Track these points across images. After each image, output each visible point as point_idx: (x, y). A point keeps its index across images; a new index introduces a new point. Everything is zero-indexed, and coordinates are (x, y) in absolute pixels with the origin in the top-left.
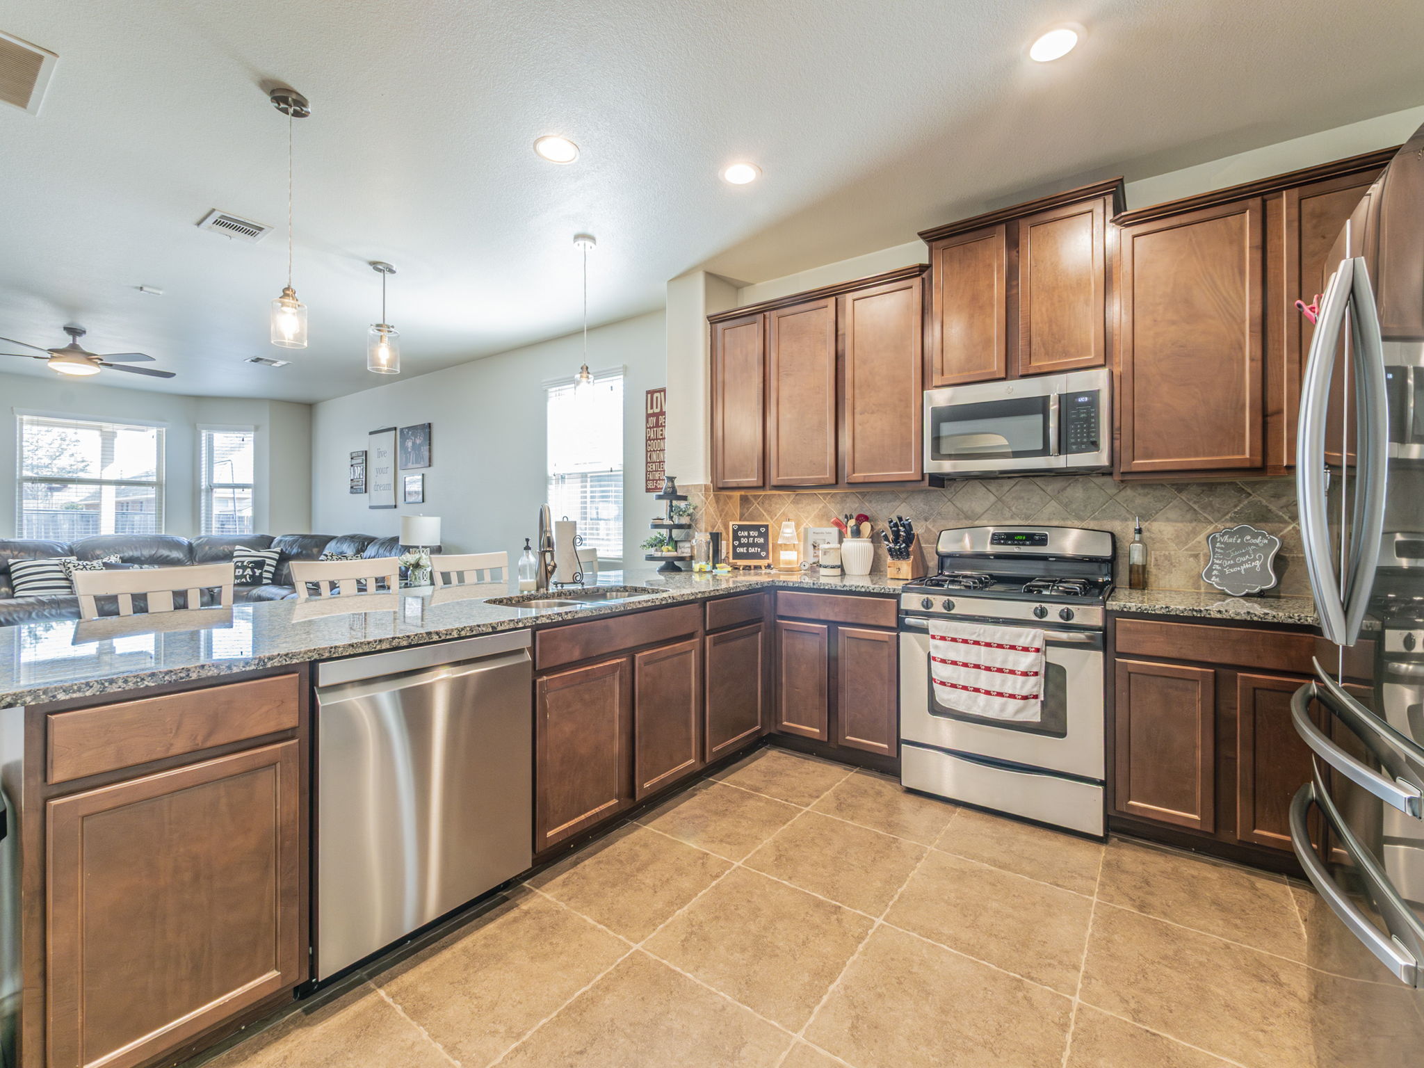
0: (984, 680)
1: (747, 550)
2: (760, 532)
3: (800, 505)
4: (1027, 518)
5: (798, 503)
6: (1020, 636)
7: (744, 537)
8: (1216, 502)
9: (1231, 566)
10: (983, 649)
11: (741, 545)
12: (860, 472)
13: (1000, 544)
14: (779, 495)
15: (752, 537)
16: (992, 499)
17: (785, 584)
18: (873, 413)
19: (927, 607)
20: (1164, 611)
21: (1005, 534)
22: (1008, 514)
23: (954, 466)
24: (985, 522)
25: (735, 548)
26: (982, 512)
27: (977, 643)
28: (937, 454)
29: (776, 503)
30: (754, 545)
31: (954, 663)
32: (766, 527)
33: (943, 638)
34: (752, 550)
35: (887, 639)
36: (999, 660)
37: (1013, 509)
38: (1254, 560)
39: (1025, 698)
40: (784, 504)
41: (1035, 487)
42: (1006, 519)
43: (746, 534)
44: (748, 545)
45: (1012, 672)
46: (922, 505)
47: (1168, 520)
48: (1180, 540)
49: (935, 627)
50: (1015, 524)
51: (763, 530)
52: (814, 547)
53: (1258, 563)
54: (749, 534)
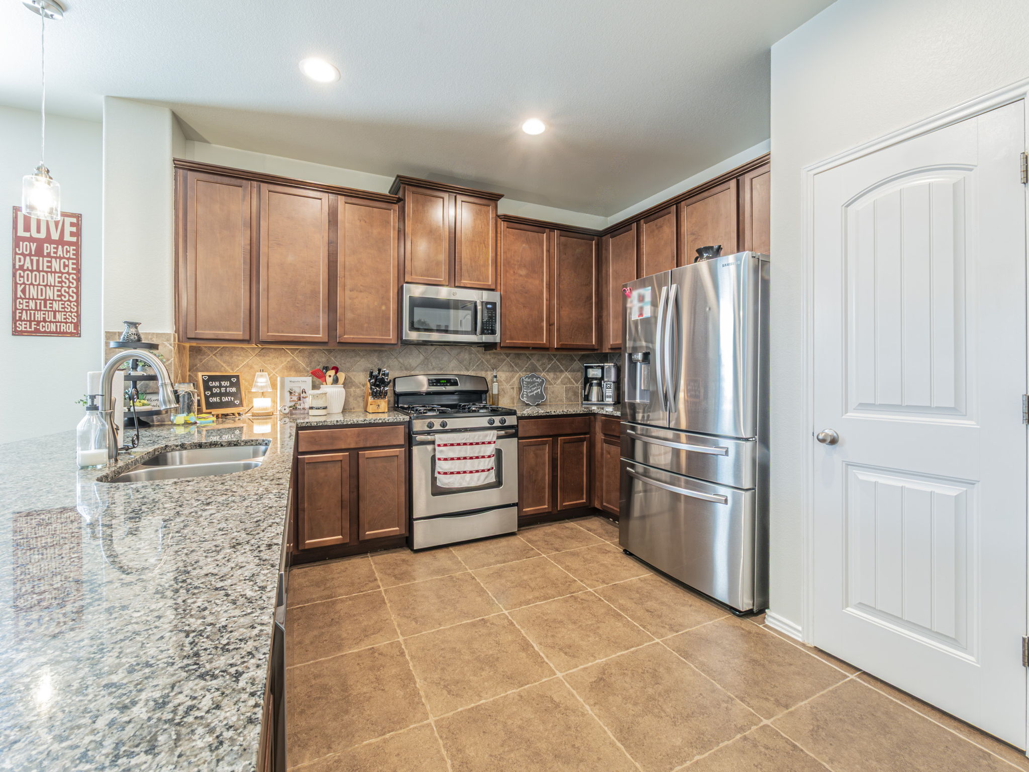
0: (468, 465)
1: (221, 399)
2: (231, 382)
3: (267, 358)
4: (441, 369)
5: (264, 356)
6: (486, 436)
7: (216, 387)
8: (520, 362)
9: (530, 392)
10: (469, 447)
11: (213, 395)
12: (349, 334)
13: (433, 385)
14: (242, 348)
15: (224, 387)
16: (422, 357)
17: (309, 424)
18: (361, 291)
19: (430, 427)
20: (537, 414)
21: (435, 379)
22: (431, 367)
23: (419, 336)
24: (417, 372)
25: (207, 398)
26: (416, 365)
27: (465, 444)
28: (413, 327)
29: (238, 356)
30: (227, 394)
31: (452, 459)
32: (237, 377)
33: (445, 445)
34: (225, 399)
35: (398, 454)
36: (477, 451)
37: (434, 364)
38: (538, 389)
39: (489, 470)
40: (248, 357)
41: (445, 352)
42: (429, 370)
43: (217, 384)
44: (220, 395)
45: (483, 457)
46: (376, 360)
47: (503, 371)
48: (508, 380)
49: (440, 439)
50: (436, 373)
51: (234, 380)
52: (291, 393)
53: (539, 390)
54: (220, 384)
